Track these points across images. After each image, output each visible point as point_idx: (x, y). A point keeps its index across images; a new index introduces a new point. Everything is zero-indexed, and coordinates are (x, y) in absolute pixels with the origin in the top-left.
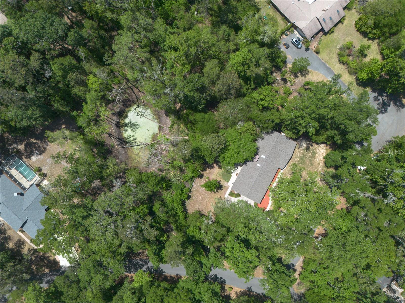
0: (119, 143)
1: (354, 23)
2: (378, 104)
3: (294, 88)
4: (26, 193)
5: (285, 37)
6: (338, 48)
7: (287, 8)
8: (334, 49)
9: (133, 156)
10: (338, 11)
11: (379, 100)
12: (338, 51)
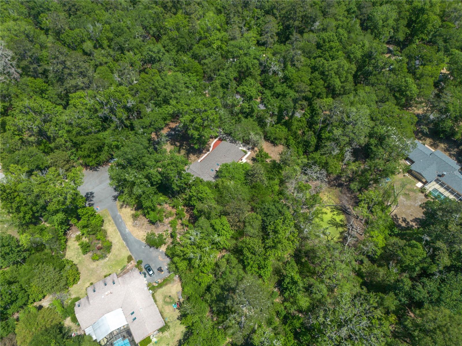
0: (348, 210)
1: (78, 283)
2: (91, 200)
3: (165, 228)
4: (436, 177)
5: (159, 280)
6: (107, 259)
7: (149, 306)
8: (112, 258)
9: (334, 198)
10: (94, 291)
11: (89, 204)
12: (109, 256)
